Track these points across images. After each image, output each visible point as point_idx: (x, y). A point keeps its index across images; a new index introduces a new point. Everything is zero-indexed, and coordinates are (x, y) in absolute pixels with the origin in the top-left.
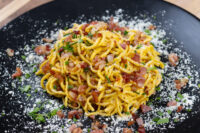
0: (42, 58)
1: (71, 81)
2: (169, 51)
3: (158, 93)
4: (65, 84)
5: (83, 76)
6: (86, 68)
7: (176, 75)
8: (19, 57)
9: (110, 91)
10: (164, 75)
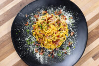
0: (35, 19)
2: (73, 29)
3: (63, 44)
5: (43, 37)
7: (70, 40)
8: (29, 18)
10: (67, 38)
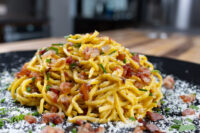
1: (51, 80)
4: (42, 84)
5: (69, 73)
6: (72, 64)
9: (107, 83)
